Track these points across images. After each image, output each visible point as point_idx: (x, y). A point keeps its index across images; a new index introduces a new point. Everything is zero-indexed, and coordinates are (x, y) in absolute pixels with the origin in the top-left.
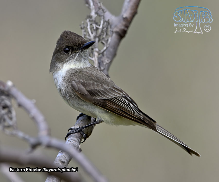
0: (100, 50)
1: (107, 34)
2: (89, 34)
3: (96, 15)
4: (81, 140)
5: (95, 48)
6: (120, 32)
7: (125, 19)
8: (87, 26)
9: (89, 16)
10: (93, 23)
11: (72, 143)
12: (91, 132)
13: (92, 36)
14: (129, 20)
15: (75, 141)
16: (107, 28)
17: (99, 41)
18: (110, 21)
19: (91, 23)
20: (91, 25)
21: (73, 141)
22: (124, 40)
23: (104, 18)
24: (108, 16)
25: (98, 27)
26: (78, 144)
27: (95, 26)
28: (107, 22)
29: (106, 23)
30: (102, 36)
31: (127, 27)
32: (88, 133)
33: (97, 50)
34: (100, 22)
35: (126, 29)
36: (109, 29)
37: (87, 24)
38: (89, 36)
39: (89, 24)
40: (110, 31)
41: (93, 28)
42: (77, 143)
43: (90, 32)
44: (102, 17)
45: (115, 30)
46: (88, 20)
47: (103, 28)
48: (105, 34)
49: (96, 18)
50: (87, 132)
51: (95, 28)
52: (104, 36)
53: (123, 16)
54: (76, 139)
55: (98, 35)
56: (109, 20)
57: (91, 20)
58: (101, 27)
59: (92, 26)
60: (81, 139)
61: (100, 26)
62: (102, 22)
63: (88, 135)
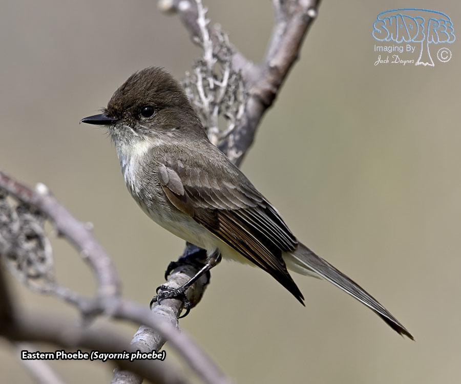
0: (221, 131)
1: (236, 99)
2: (200, 98)
3: (215, 61)
4: (180, 312)
5: (212, 126)
6: (263, 96)
7: (274, 70)
8: (197, 81)
9: (201, 61)
10: (209, 76)
11: (163, 316)
12: (201, 295)
13: (206, 102)
14: (282, 71)
15: (168, 312)
16: (237, 87)
17: (219, 112)
18: (243, 73)
19: (204, 75)
20: (204, 79)
21: (165, 313)
22: (270, 113)
23: (230, 66)
24: (240, 63)
25: (218, 83)
26: (174, 319)
27: (211, 81)
28: (237, 75)
29: (234, 77)
30: (225, 102)
31: (278, 85)
32: (195, 298)
33: (215, 130)
34: (223, 75)
35: (274, 90)
36: (241, 89)
37: (197, 77)
38: (200, 101)
39: (200, 77)
40: (243, 92)
41: (209, 85)
42: (172, 318)
43: (202, 94)
44: (228, 64)
45: (253, 91)
46: (198, 70)
47: (229, 85)
48: (233, 98)
49: (214, 65)
50: (193, 296)
51: (212, 86)
52: (231, 103)
53: (268, 63)
54: (170, 309)
55: (218, 101)
56: (240, 70)
57: (205, 68)
58: (224, 84)
59: (206, 83)
60: (180, 308)
61: (222, 81)
62: (227, 75)
63: (195, 301)
